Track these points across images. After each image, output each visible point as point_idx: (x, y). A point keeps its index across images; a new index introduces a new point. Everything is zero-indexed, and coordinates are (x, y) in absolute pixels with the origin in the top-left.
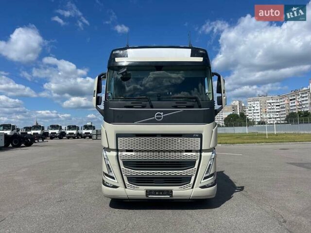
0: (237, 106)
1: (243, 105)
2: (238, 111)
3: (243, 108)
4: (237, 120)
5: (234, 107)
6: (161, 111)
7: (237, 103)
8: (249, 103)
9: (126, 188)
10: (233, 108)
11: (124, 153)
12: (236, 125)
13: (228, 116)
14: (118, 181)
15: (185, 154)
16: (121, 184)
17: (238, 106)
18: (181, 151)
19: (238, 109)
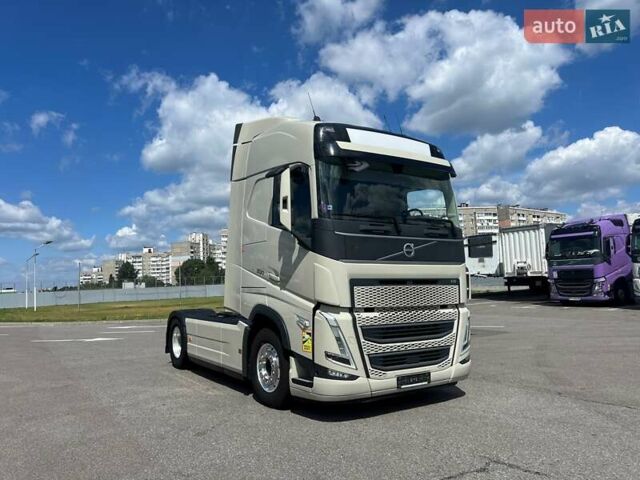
0: (199, 244)
1: (211, 242)
2: (201, 254)
3: (209, 248)
4: (203, 271)
5: (194, 246)
6: (411, 241)
7: (199, 238)
8: (223, 239)
9: (368, 376)
10: (192, 248)
11: (365, 315)
12: (199, 282)
13: (184, 263)
14: (356, 367)
15: (442, 311)
16: (361, 372)
17: (201, 245)
18: (435, 308)
19: (201, 249)
